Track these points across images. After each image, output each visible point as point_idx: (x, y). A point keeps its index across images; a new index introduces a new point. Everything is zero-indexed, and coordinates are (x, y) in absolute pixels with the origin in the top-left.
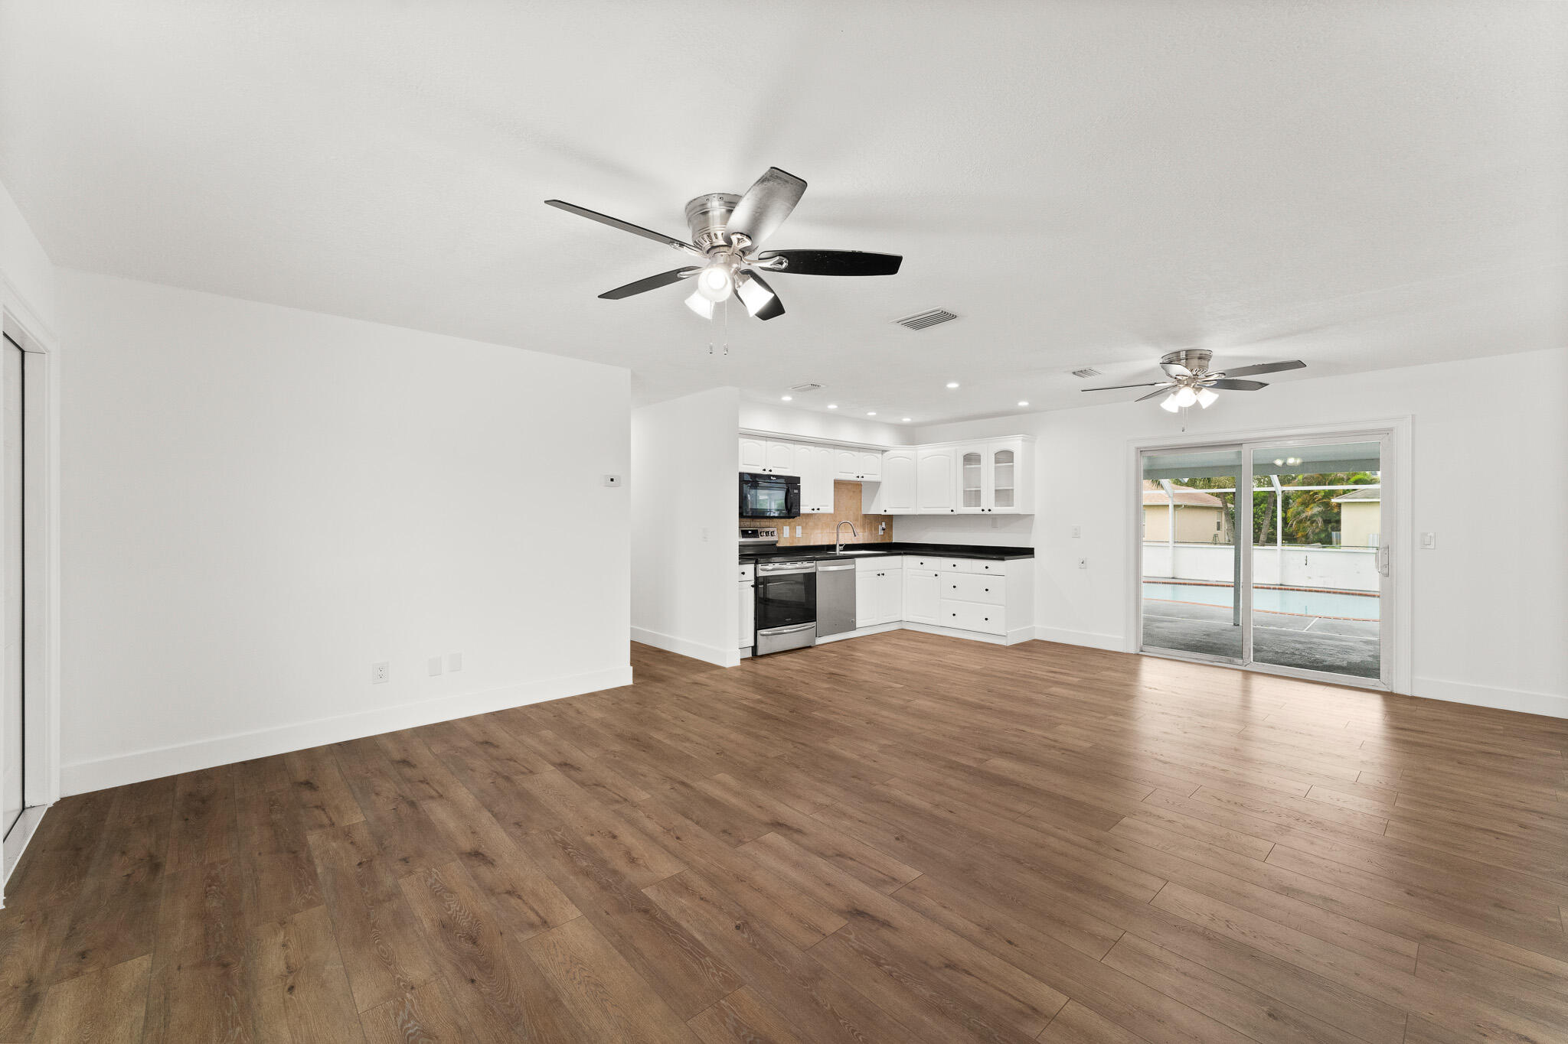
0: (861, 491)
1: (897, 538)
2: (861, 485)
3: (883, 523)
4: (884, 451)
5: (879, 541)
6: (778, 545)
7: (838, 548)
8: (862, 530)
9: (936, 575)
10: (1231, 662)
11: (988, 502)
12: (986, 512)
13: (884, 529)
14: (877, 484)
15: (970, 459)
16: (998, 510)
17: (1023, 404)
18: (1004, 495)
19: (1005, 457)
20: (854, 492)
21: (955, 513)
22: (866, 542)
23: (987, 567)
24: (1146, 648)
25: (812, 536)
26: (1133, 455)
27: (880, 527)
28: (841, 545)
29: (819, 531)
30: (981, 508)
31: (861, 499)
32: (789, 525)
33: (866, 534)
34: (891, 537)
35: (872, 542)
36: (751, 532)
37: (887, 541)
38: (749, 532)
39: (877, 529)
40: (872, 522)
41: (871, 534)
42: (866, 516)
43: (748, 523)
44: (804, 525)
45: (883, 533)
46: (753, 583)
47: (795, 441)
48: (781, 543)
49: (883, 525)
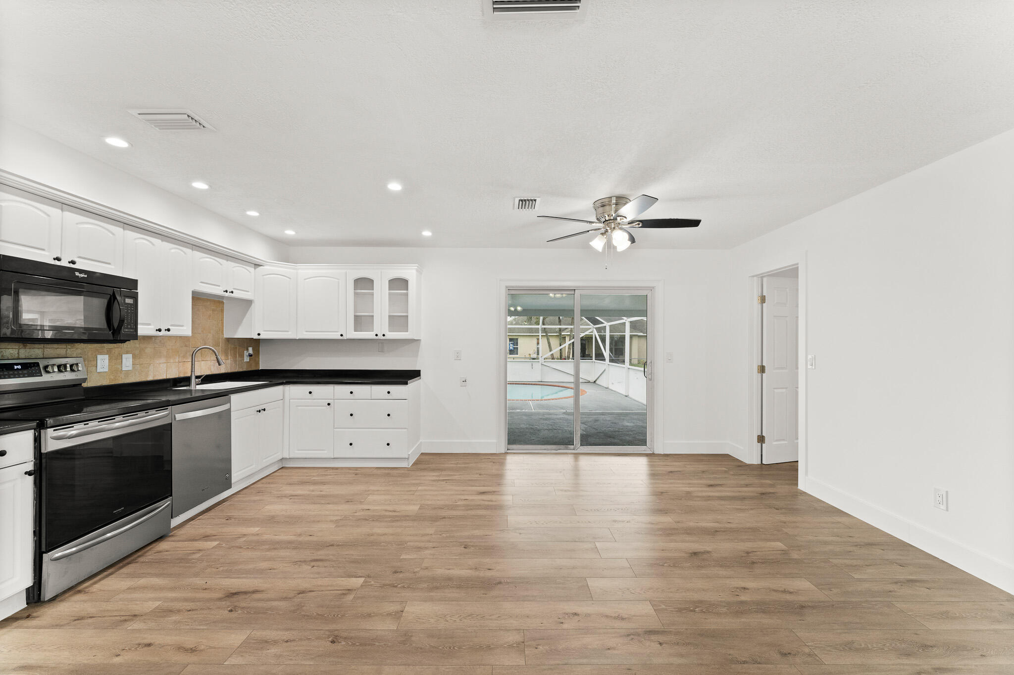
0: (222, 311)
1: (264, 364)
2: (223, 303)
3: (250, 349)
4: (257, 265)
5: (244, 369)
6: (84, 385)
7: (193, 380)
8: (224, 357)
9: (329, 404)
10: (567, 449)
11: (381, 328)
12: (380, 337)
13: (250, 355)
14: (248, 303)
15: (364, 283)
16: (391, 335)
17: (427, 233)
18: (399, 321)
19: (399, 284)
20: (213, 310)
21: (345, 337)
22: (229, 371)
23: (389, 393)
24: (511, 447)
25: (151, 367)
26: (503, 292)
27: (246, 353)
28: (197, 377)
29: (163, 360)
30: (374, 333)
31: (222, 320)
32: (109, 352)
33: (229, 361)
34: (258, 363)
35: (236, 371)
36: (19, 367)
37: (253, 368)
38: (16, 367)
39: (242, 356)
40: (236, 348)
41: (235, 361)
42: (229, 340)
43: (11, 351)
44: (137, 352)
45: (248, 359)
46: (31, 467)
47: (125, 224)
48: (93, 382)
49: (250, 351)
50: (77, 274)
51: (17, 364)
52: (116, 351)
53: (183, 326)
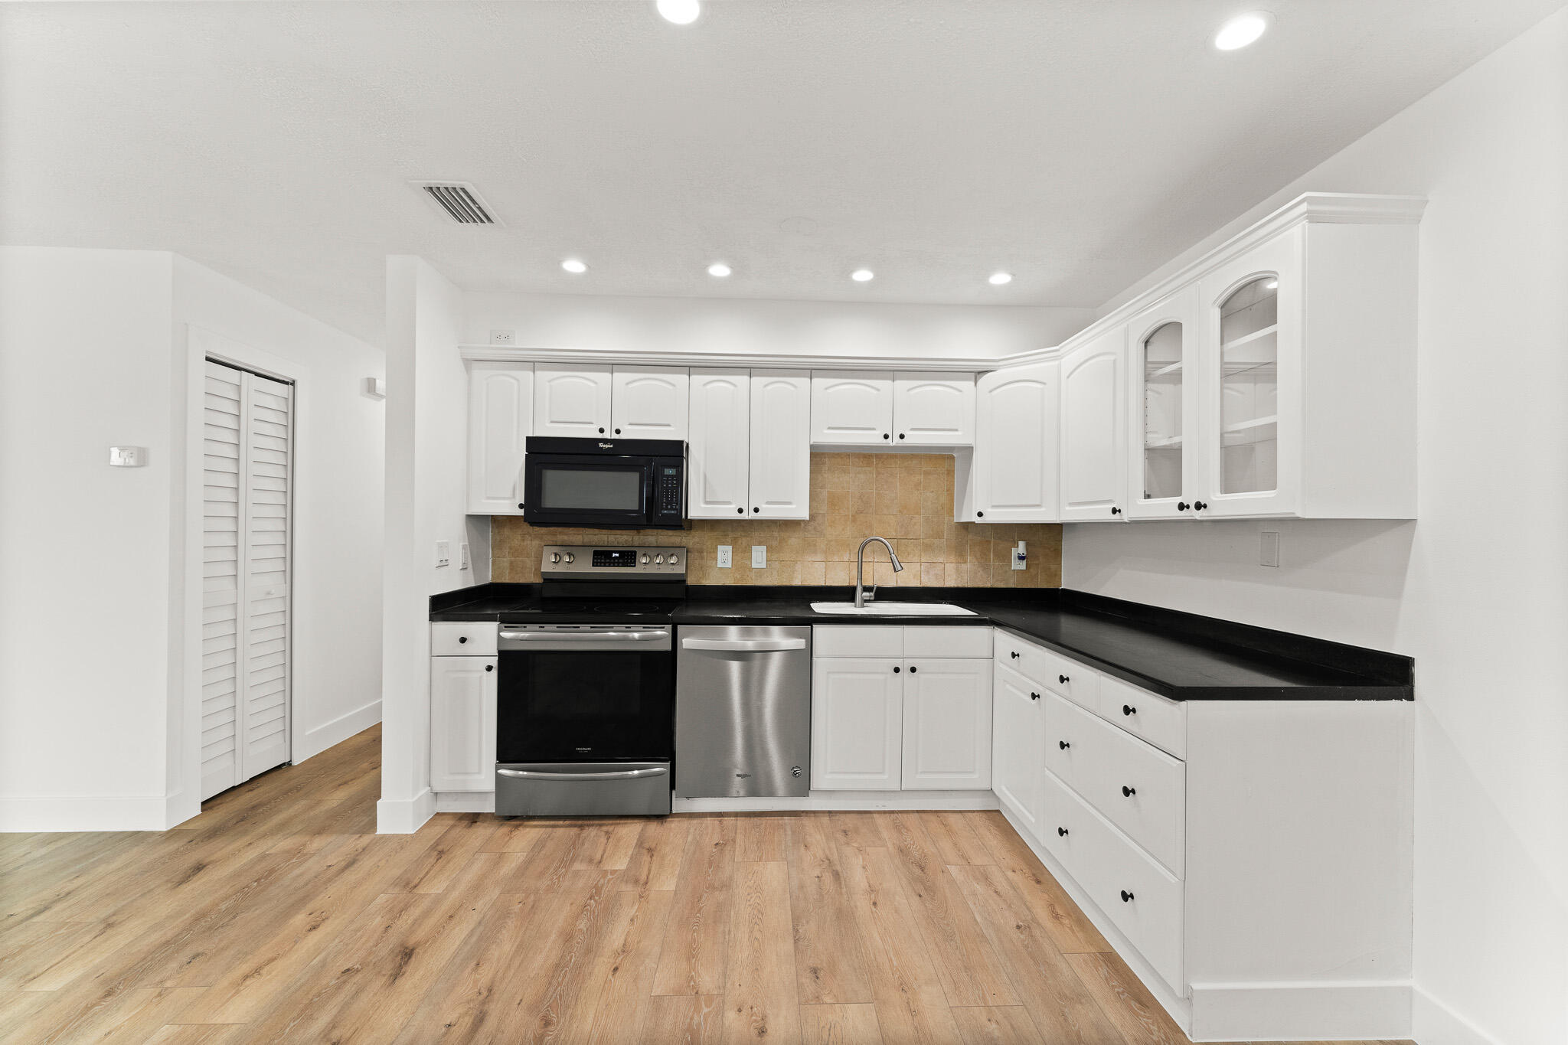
0: (950, 472)
1: (1073, 578)
2: (954, 457)
3: (1022, 545)
4: (978, 373)
5: (1012, 584)
6: (694, 582)
7: (859, 594)
8: (952, 558)
9: (1036, 695)
12: (1193, 514)
13: (1021, 558)
20: (926, 473)
21: (1125, 517)
22: (970, 585)
23: (1128, 711)
25: (798, 567)
27: (1014, 552)
28: (866, 589)
29: (819, 557)
32: (734, 543)
33: (968, 567)
34: (1057, 575)
35: (988, 585)
36: (617, 555)
37: (1041, 583)
38: (614, 555)
39: (1006, 558)
40: (990, 542)
41: (985, 567)
42: (967, 526)
43: (627, 537)
44: (775, 543)
45: (1022, 565)
46: (494, 662)
47: (690, 368)
48: (713, 580)
49: (1021, 548)
50: (601, 445)
51: (616, 552)
52: (744, 541)
53: (789, 503)
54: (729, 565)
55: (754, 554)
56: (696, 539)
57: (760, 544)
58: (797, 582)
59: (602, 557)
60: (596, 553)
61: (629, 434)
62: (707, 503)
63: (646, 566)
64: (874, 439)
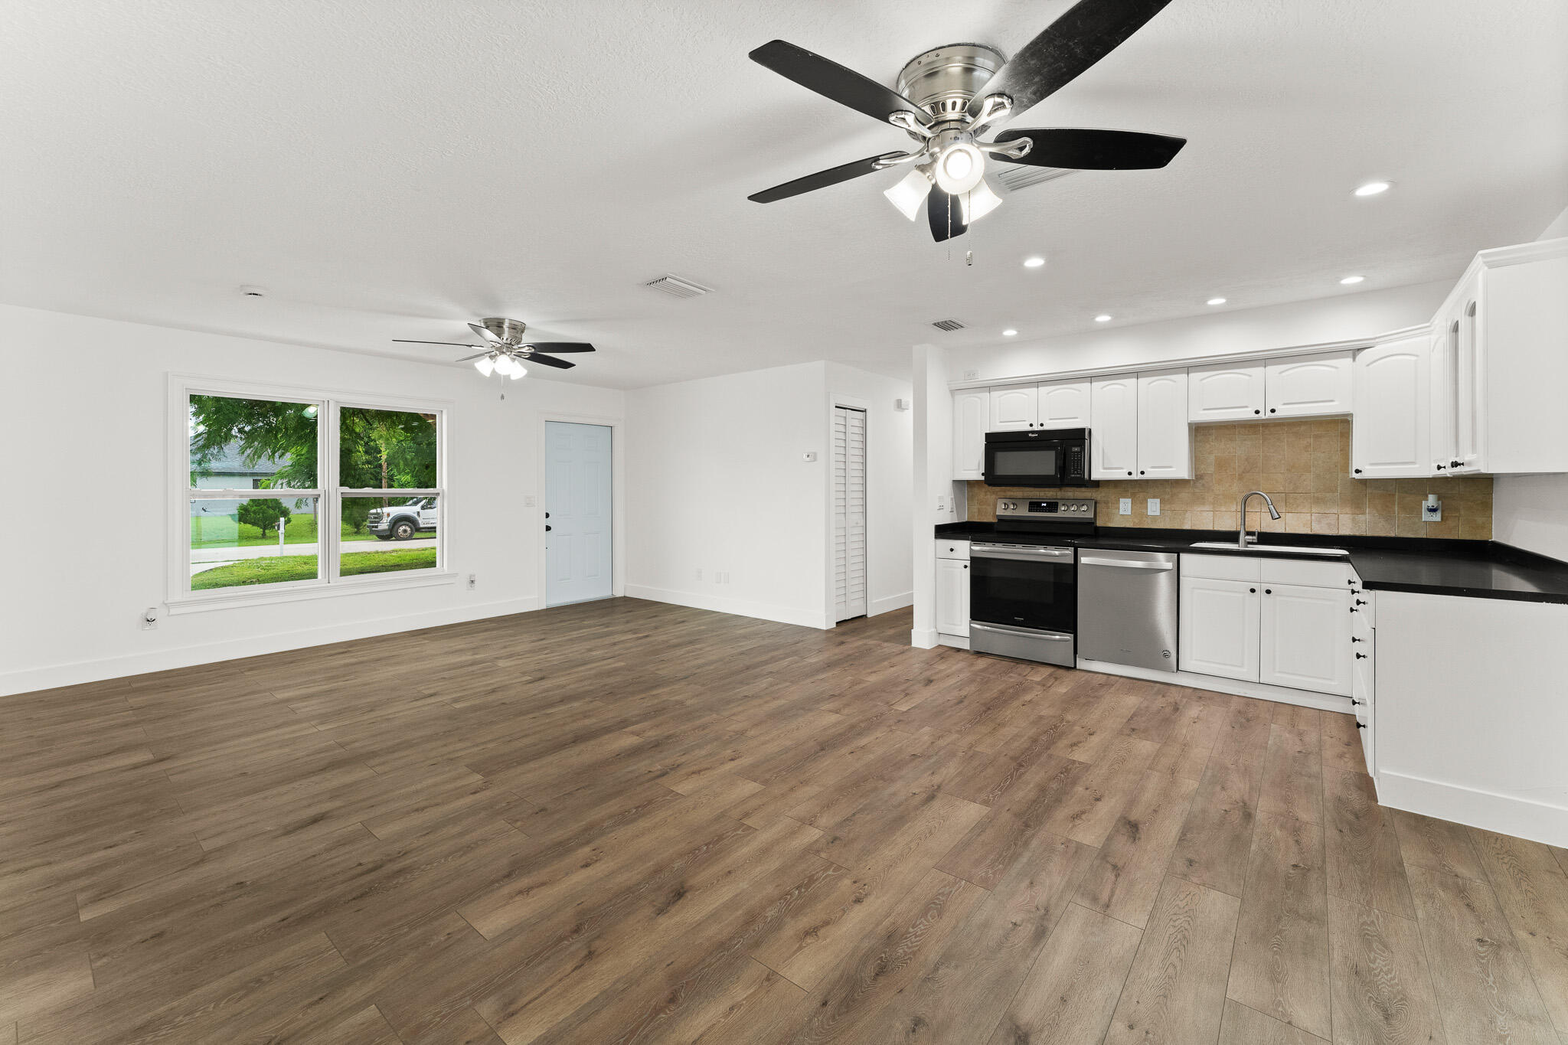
3: (1432, 498)
5: (1422, 535)
6: (1100, 524)
7: (1242, 537)
8: (1347, 510)
13: (1433, 510)
22: (1369, 534)
27: (1424, 505)
31: (1347, 450)
32: (1133, 496)
33: (1365, 518)
34: (1487, 526)
35: (1392, 535)
36: (1045, 505)
37: (1463, 533)
38: (1043, 504)
39: (1415, 510)
40: (1394, 496)
41: (1388, 519)
42: (1366, 482)
43: (1051, 493)
44: (1167, 497)
45: (1437, 517)
46: (968, 563)
47: (1091, 378)
48: (1116, 523)
49: (1431, 501)
50: (1030, 435)
51: (1044, 502)
52: (1141, 495)
53: (1171, 467)
54: (1129, 512)
55: (1149, 504)
56: (1103, 494)
57: (1154, 497)
58: (1187, 526)
59: (1035, 506)
60: (1031, 504)
61: (1050, 426)
62: (1104, 469)
63: (1063, 513)
64: (1248, 414)
